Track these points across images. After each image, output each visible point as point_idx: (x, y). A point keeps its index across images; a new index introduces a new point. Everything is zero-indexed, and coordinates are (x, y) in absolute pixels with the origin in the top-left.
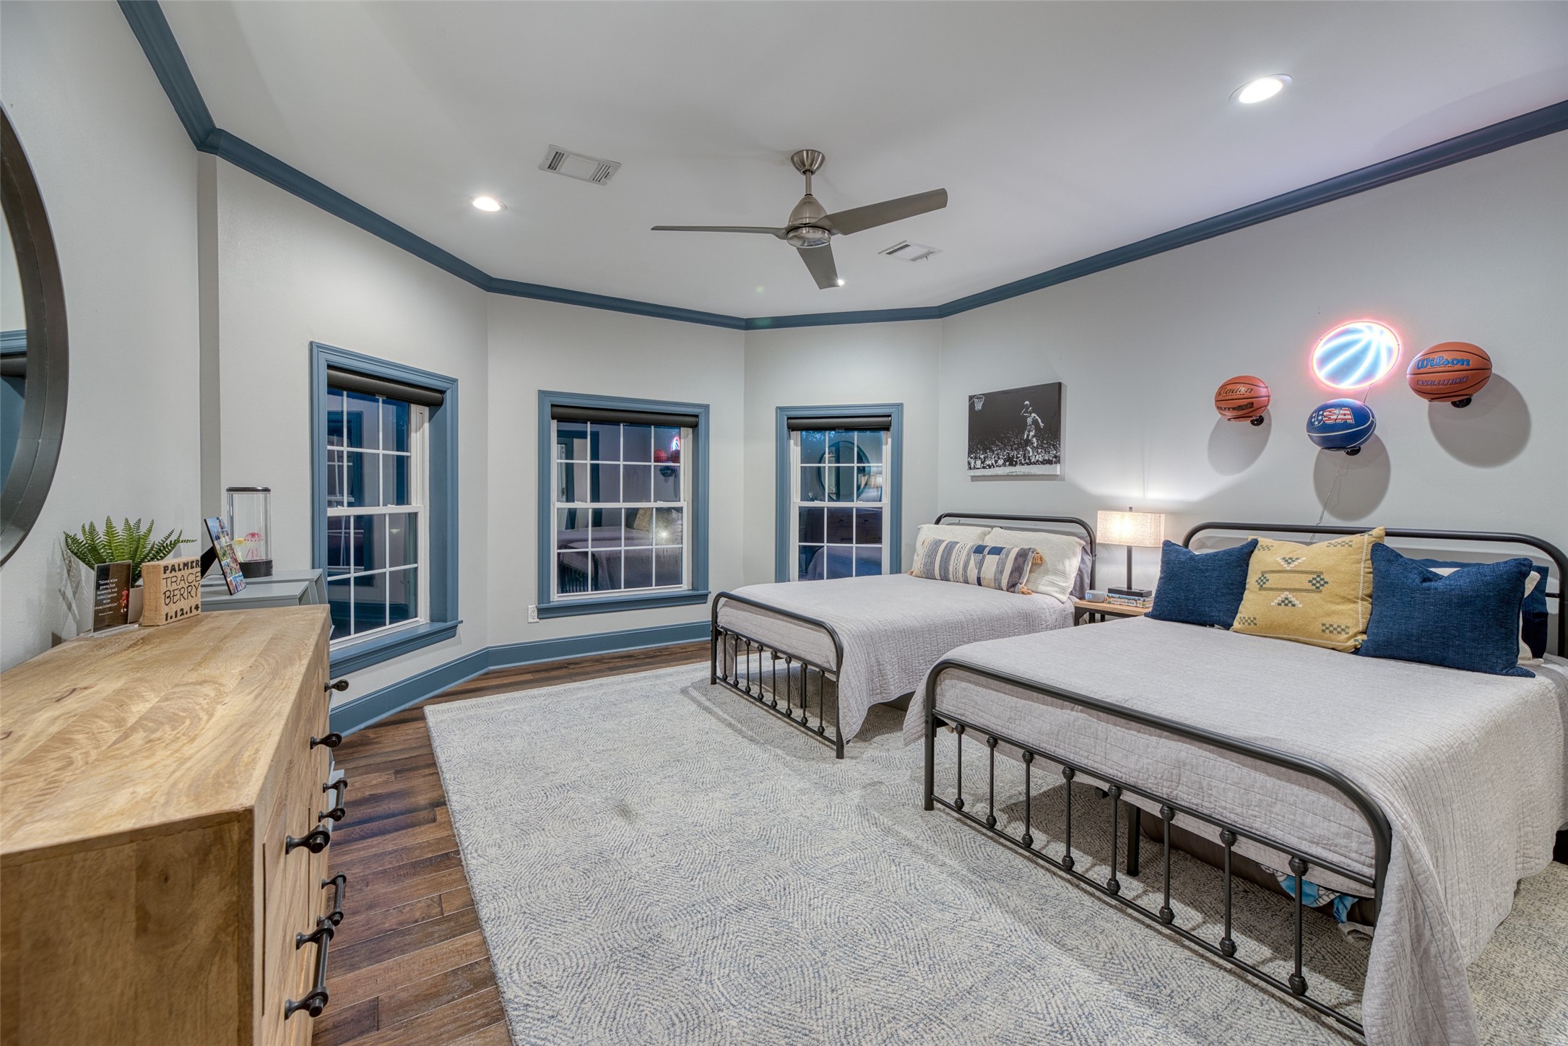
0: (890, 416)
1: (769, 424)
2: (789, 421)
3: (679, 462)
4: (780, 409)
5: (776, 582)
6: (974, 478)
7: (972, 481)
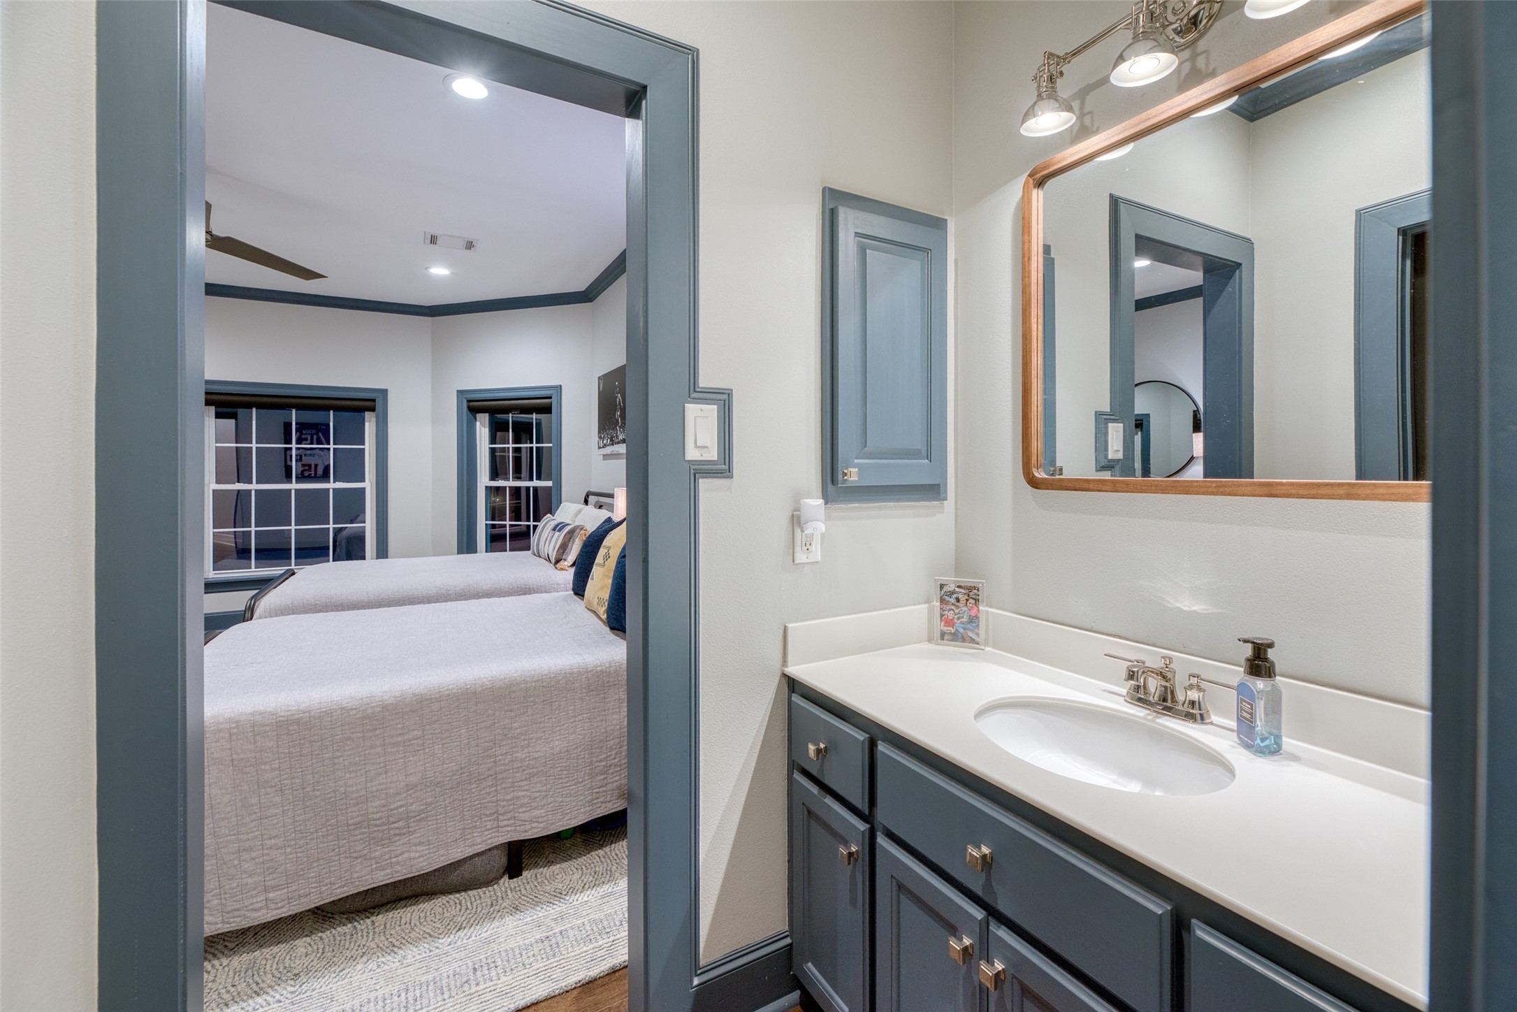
0: (550, 398)
1: (451, 409)
2: (471, 404)
3: (364, 445)
4: (460, 393)
5: (458, 554)
6: (606, 457)
7: (604, 459)
